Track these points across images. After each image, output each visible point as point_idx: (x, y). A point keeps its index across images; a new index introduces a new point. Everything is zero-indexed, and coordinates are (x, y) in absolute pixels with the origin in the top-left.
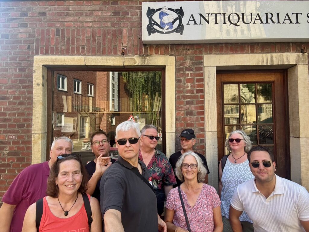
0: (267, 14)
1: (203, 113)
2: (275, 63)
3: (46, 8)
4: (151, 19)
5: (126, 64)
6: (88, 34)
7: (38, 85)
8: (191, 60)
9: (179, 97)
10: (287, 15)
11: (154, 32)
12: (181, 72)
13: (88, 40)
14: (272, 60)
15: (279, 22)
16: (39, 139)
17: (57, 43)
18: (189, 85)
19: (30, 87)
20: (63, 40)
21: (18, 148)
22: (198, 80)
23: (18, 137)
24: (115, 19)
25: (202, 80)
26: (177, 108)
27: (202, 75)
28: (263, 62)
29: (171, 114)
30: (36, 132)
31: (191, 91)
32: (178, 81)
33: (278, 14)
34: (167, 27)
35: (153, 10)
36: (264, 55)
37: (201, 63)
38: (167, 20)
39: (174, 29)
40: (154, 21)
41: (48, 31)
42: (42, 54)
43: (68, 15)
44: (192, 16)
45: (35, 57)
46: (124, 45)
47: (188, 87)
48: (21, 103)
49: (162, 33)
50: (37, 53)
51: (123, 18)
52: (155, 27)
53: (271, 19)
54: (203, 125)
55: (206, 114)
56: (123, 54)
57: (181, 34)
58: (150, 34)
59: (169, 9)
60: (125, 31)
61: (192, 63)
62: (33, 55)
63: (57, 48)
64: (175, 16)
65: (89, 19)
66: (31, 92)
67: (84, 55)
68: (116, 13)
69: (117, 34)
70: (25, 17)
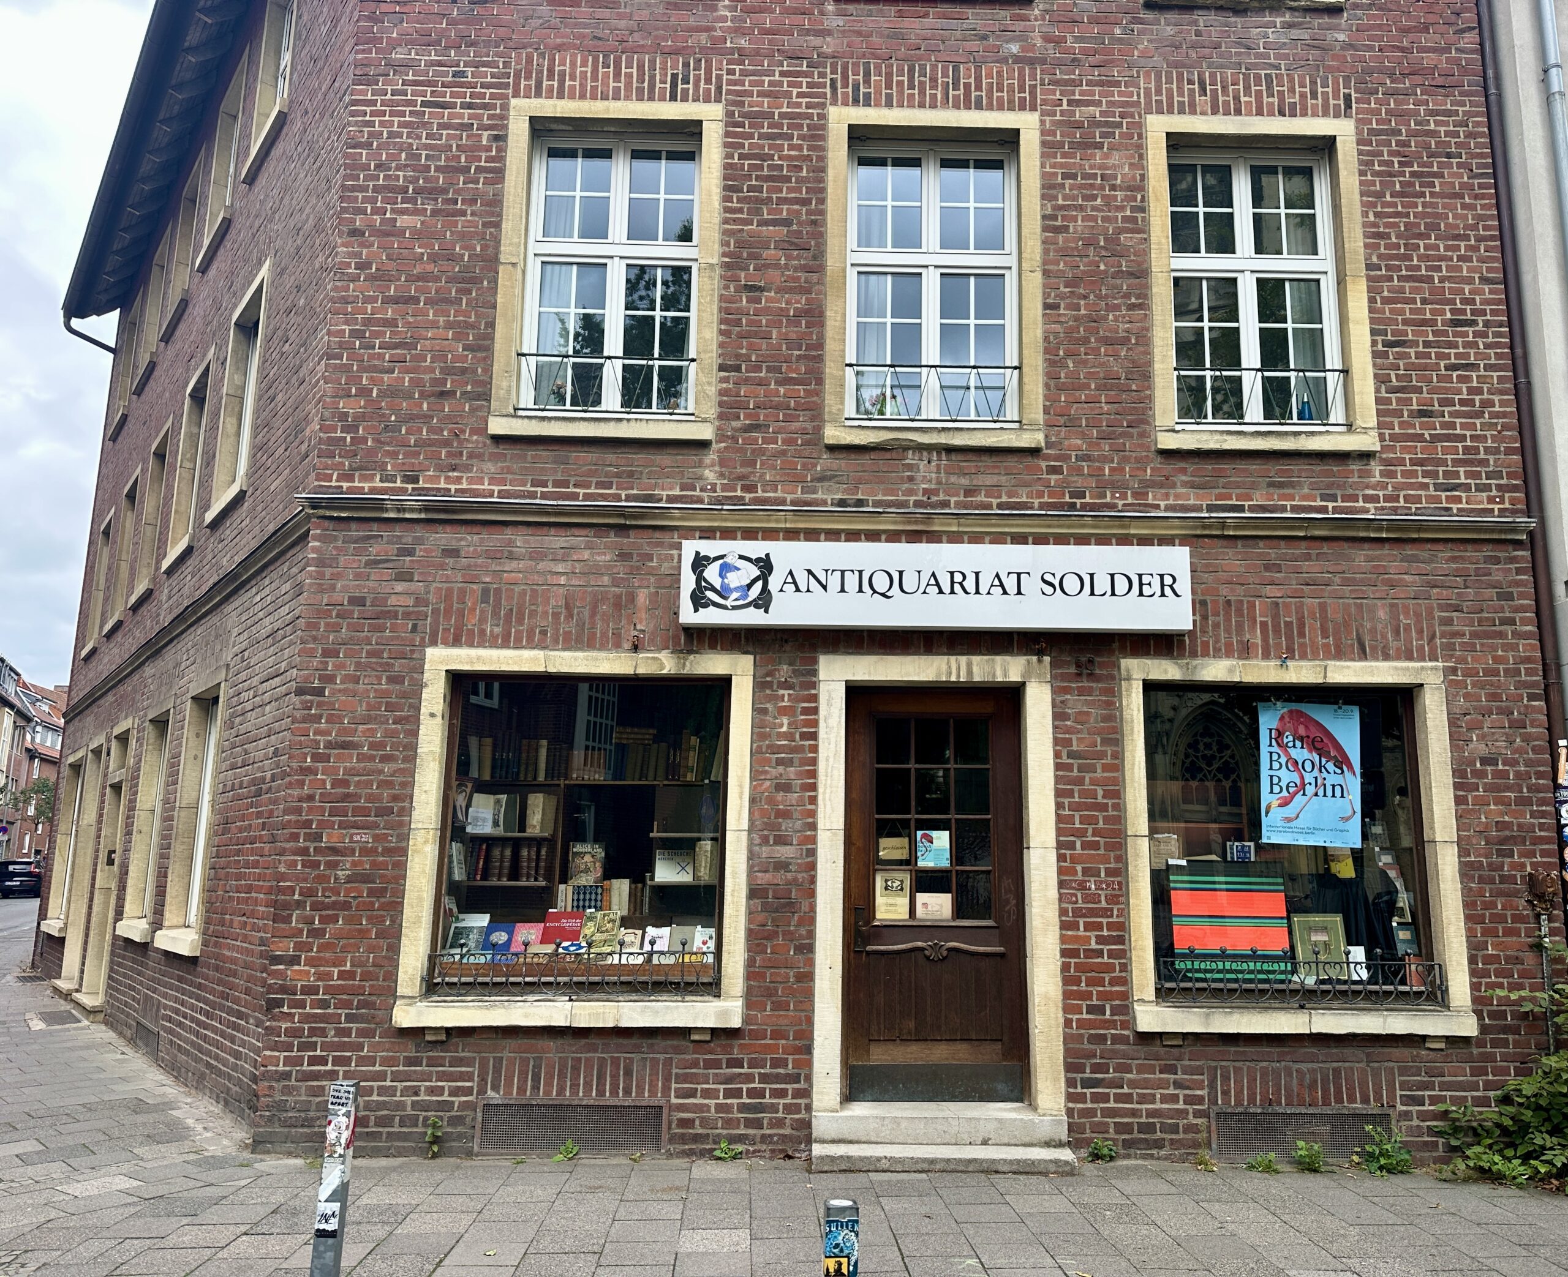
0: (952, 574)
1: (813, 787)
2: (977, 678)
3: (461, 539)
4: (700, 578)
5: (642, 670)
6: (556, 600)
7: (432, 715)
8: (790, 664)
9: (759, 747)
10: (997, 576)
11: (706, 606)
12: (768, 692)
13: (556, 616)
14: (970, 672)
15: (977, 592)
16: (426, 842)
17: (482, 620)
18: (785, 721)
19: (414, 720)
20: (496, 614)
21: (374, 864)
22: (806, 711)
23: (376, 838)
24: (621, 569)
25: (815, 711)
26: (755, 775)
27: (815, 698)
28: (950, 674)
29: (741, 786)
30: (420, 826)
31: (789, 736)
32: (758, 711)
33: (977, 574)
34: (735, 595)
35: (707, 558)
36: (953, 659)
37: (815, 673)
38: (735, 580)
39: (750, 599)
40: (706, 581)
41: (462, 592)
42: (446, 643)
43: (511, 557)
44: (791, 573)
45: (431, 653)
46: (639, 627)
47: (781, 725)
48: (385, 759)
49: (725, 607)
50: (434, 643)
51: (638, 568)
52: (710, 594)
53: (961, 584)
54: (813, 814)
55: (821, 790)
56: (636, 648)
57: (766, 611)
58: (696, 610)
59: (741, 557)
60: (643, 597)
61: (794, 671)
62: (423, 645)
63: (482, 632)
64: (755, 572)
65: (560, 568)
66: (415, 733)
67: (544, 648)
68: (624, 556)
69: (623, 604)
70: (408, 559)
